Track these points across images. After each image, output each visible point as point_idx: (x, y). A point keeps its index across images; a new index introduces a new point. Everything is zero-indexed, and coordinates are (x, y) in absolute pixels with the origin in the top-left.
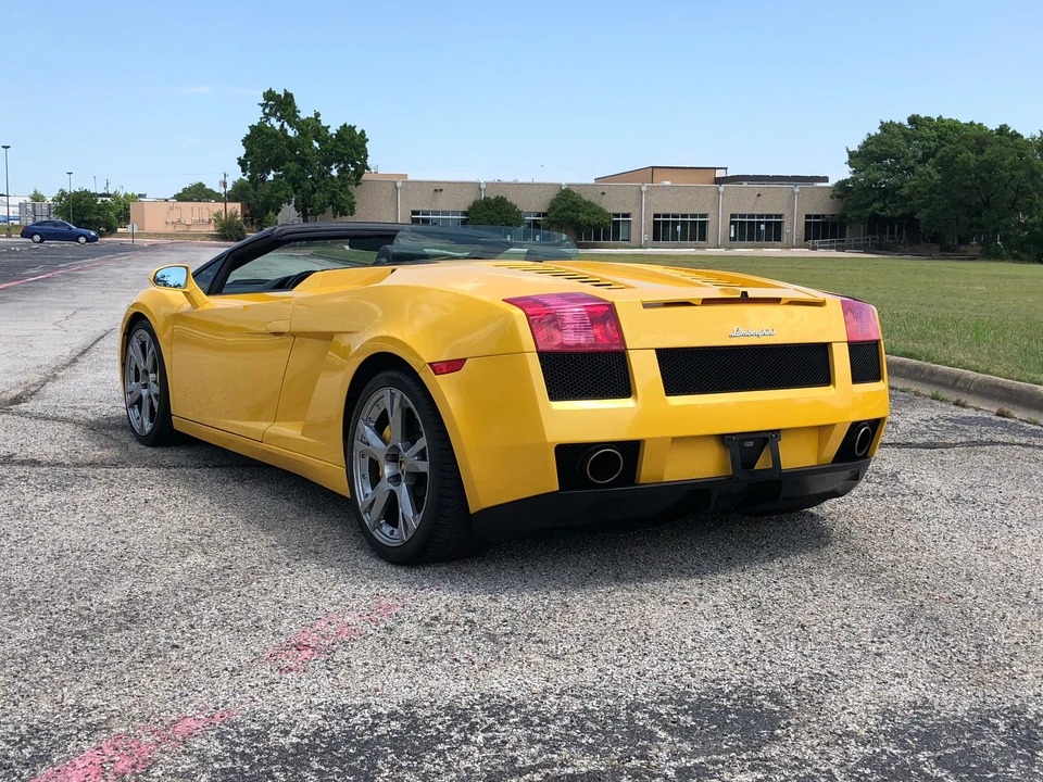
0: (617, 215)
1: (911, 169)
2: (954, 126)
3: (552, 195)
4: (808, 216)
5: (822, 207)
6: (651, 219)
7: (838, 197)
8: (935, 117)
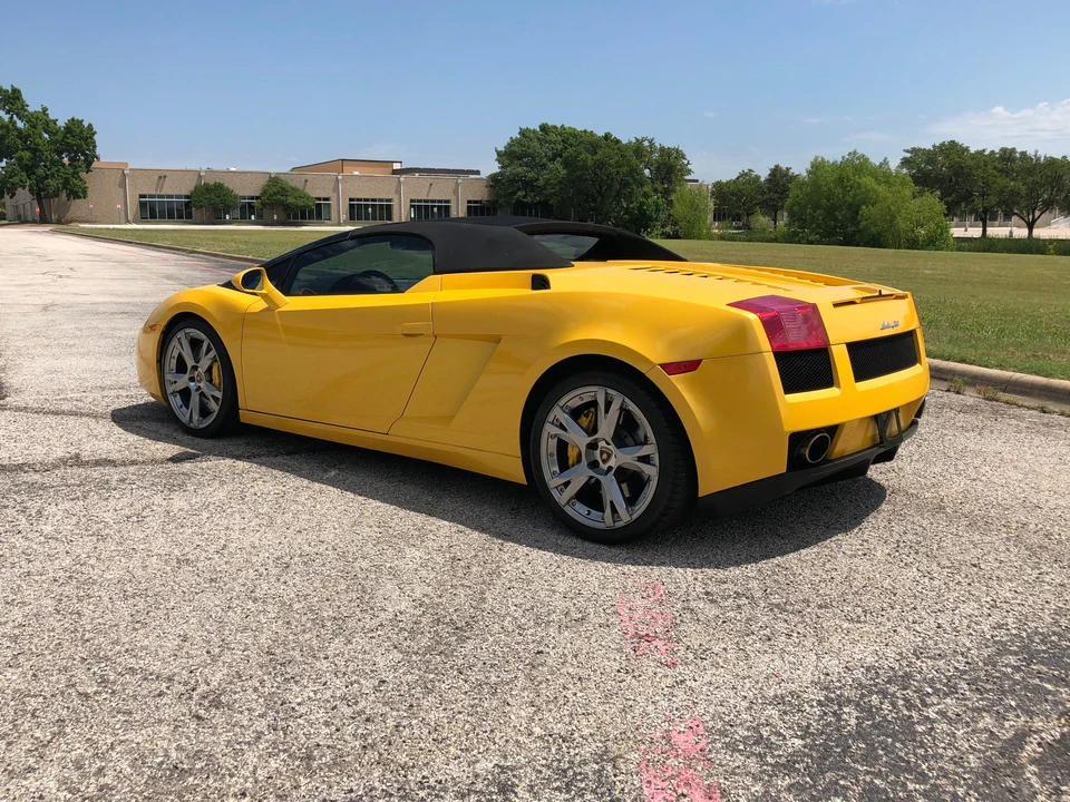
0: (319, 199)
1: (544, 166)
2: (574, 134)
3: (263, 182)
4: (469, 202)
5: (481, 194)
6: (348, 202)
7: (491, 186)
8: (559, 126)
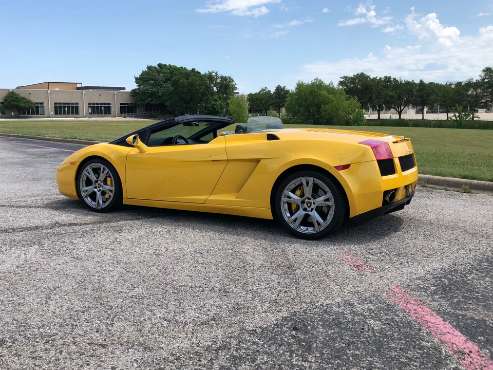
0: (38, 104)
1: (161, 85)
2: (175, 68)
3: (5, 94)
4: (121, 104)
5: (127, 100)
6: (53, 105)
7: (133, 96)
8: (168, 65)
